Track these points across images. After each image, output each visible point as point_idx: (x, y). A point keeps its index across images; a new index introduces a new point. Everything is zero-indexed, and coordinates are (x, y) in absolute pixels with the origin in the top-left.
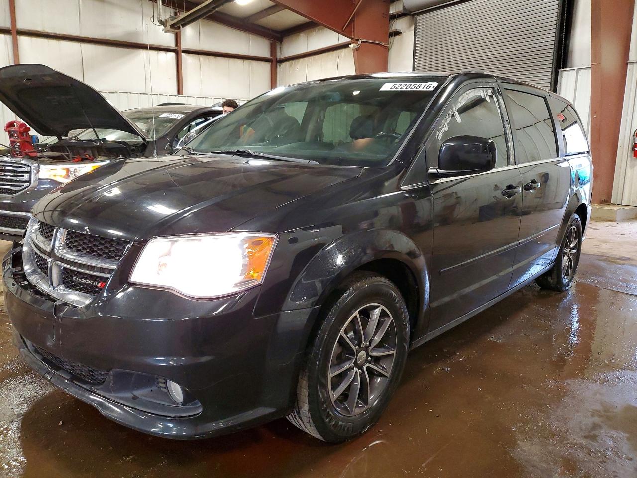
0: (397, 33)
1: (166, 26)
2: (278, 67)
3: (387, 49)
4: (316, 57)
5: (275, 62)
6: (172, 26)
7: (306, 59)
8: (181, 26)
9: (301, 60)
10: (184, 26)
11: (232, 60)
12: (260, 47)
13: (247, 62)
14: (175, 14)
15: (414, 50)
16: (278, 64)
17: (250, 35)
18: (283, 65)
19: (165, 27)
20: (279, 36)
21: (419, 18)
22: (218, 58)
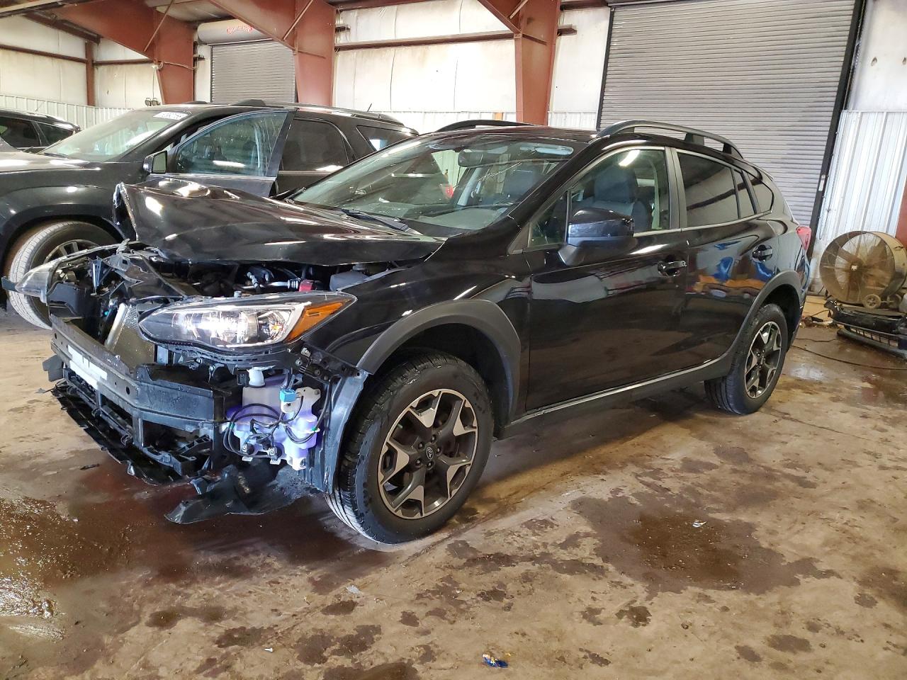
0: (201, 59)
2: (96, 70)
3: (194, 72)
4: (134, 66)
5: (91, 64)
7: (125, 66)
9: (119, 67)
11: (37, 58)
12: (74, 47)
13: (56, 61)
15: (212, 78)
16: (95, 67)
17: (60, 31)
18: (101, 68)
20: (96, 36)
21: (213, 48)
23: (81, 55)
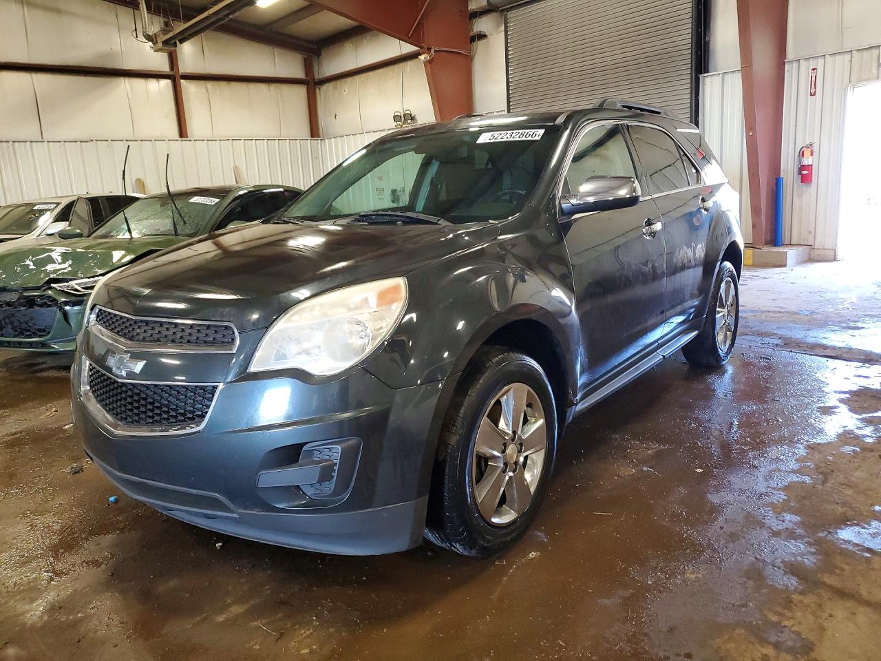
0: (482, 36)
1: (157, 42)
2: (318, 90)
3: (469, 59)
4: (371, 74)
5: (312, 84)
6: (166, 43)
7: (357, 77)
8: (178, 42)
9: (349, 80)
10: (181, 41)
11: (254, 85)
12: (290, 65)
14: (166, 24)
15: (507, 59)
16: (317, 86)
17: (275, 49)
18: (324, 87)
19: (155, 43)
20: (316, 47)
21: (511, 14)
22: (233, 84)
23: (299, 73)
